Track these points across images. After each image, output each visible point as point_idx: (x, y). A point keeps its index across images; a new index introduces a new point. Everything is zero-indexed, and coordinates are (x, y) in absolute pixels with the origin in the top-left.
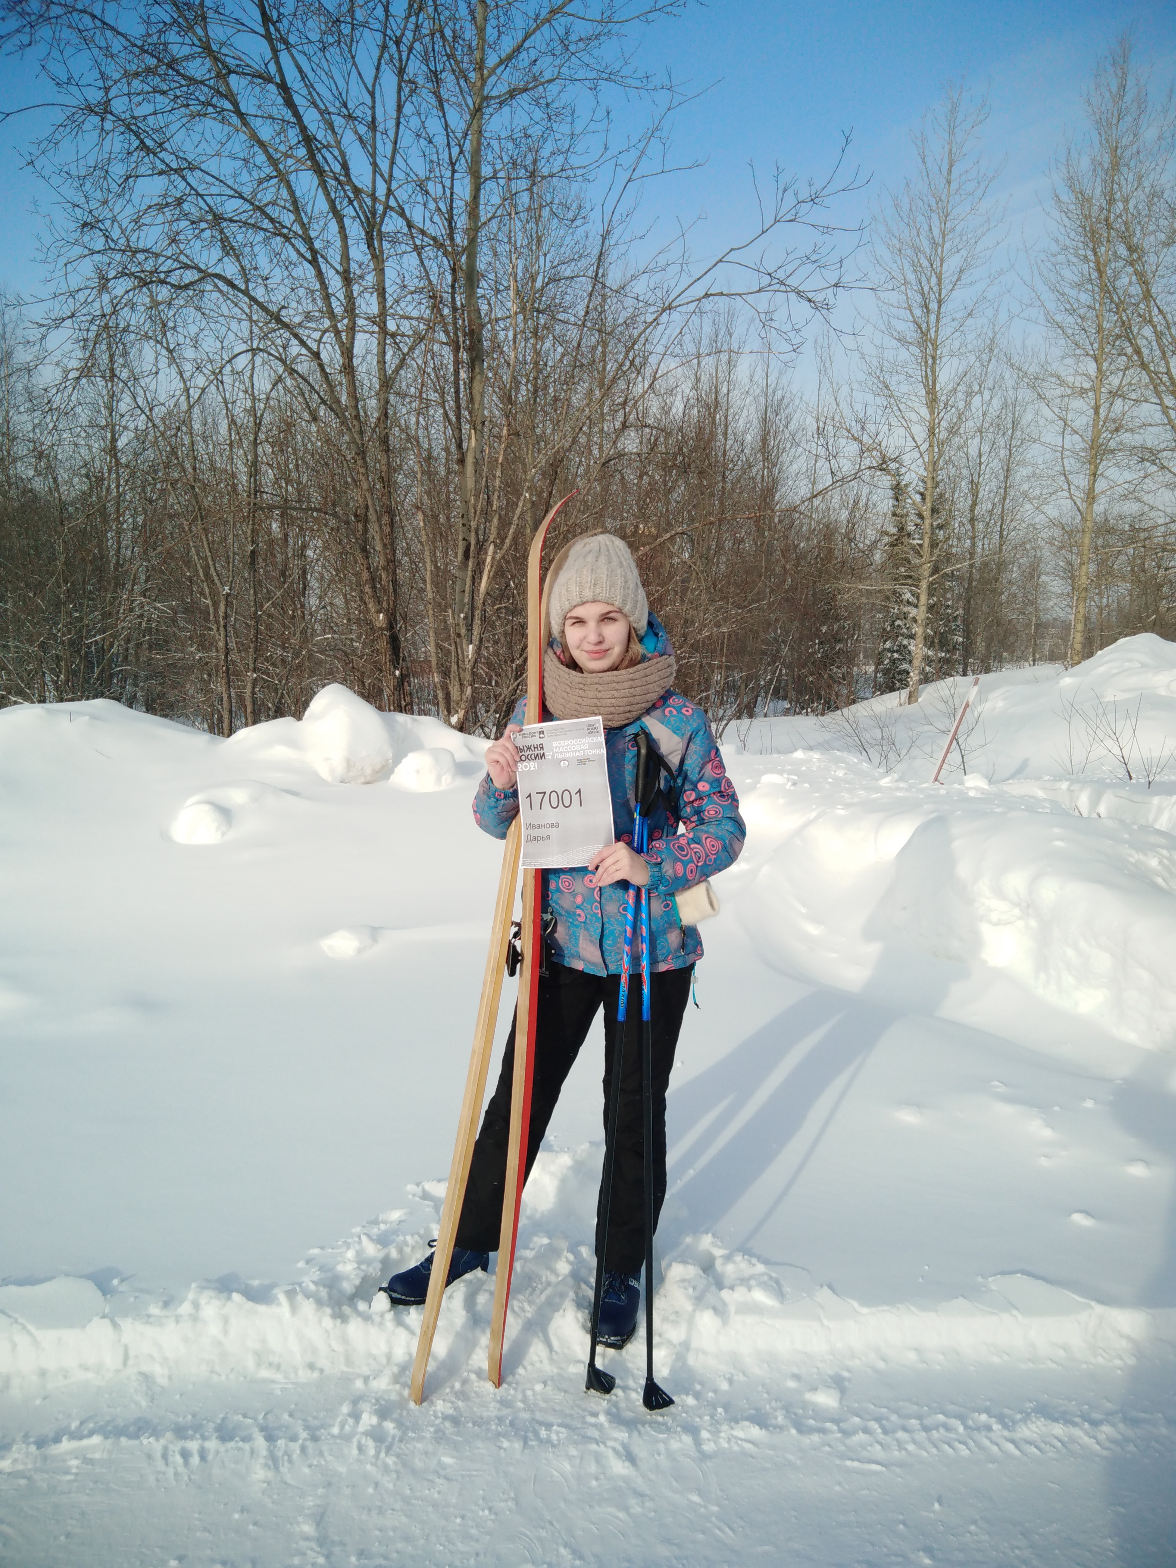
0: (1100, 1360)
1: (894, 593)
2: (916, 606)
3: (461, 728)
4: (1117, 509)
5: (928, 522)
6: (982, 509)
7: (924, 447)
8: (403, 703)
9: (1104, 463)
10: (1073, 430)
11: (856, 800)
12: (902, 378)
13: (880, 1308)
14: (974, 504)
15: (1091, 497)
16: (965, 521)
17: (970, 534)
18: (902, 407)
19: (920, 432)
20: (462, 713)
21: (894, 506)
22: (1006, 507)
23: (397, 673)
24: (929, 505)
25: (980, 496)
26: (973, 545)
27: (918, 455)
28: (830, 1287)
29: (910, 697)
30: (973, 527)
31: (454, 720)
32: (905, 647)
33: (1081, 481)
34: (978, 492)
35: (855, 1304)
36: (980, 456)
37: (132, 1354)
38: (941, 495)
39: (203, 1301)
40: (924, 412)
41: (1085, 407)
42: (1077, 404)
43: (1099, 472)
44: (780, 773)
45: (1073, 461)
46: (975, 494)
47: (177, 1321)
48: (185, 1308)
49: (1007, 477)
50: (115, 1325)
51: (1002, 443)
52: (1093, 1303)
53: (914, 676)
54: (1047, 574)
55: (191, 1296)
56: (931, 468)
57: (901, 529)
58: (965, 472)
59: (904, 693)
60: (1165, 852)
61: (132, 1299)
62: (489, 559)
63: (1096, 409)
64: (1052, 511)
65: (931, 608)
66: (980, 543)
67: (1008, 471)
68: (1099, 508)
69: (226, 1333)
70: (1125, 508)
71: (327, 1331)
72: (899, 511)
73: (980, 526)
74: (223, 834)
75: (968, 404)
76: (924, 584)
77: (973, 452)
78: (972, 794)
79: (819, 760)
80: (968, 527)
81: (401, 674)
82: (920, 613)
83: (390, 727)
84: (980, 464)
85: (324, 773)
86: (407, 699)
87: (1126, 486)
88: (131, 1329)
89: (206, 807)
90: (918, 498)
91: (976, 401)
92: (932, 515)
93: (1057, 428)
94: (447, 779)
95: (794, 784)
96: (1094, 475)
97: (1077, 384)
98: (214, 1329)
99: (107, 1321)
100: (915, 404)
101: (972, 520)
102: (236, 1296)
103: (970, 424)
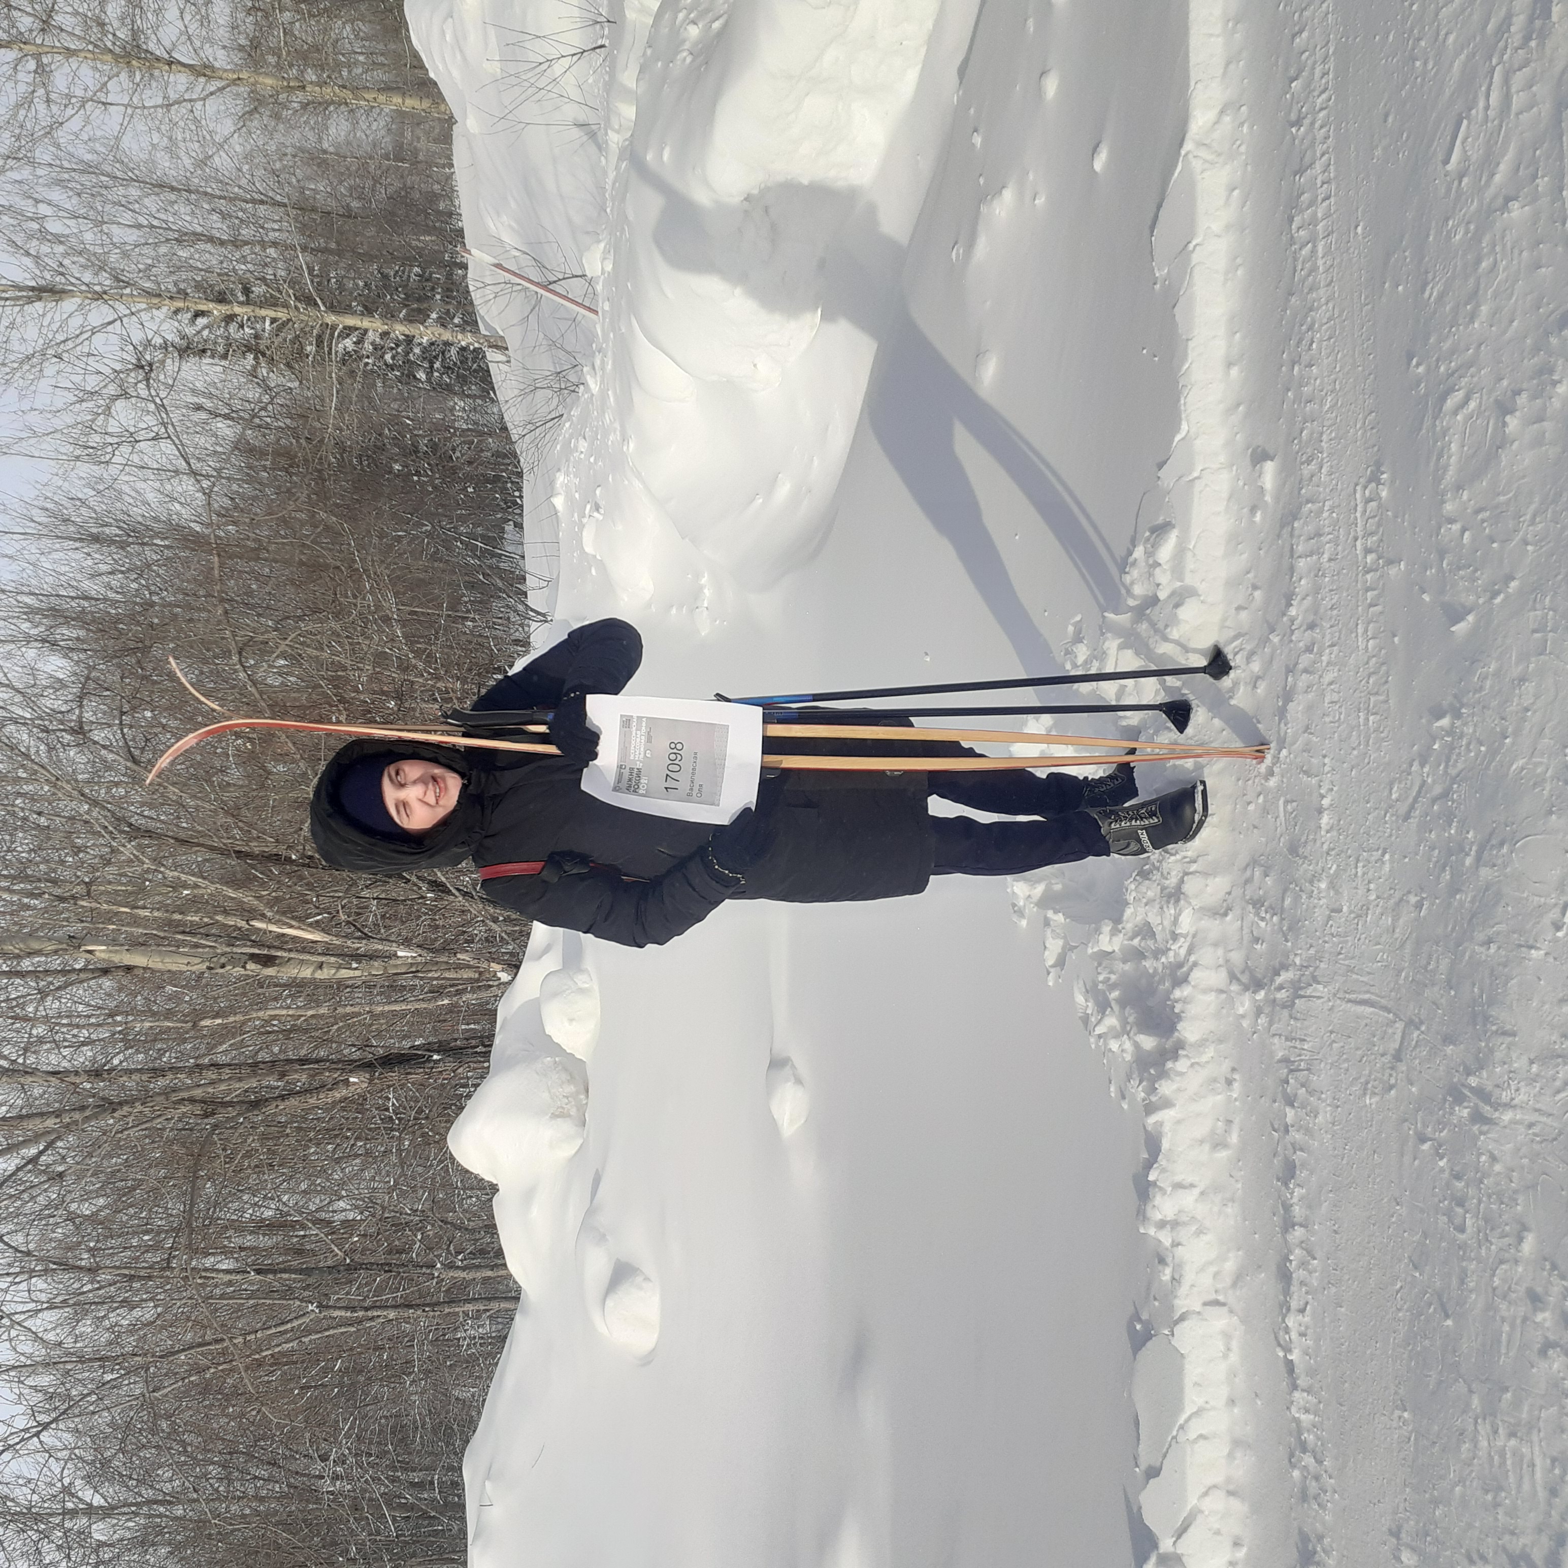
0: (1243, 149)
1: (344, 361)
2: (366, 331)
3: (515, 966)
4: (222, 33)
5: (237, 309)
6: (219, 227)
7: (122, 310)
8: (480, 1049)
9: (152, 46)
10: (100, 90)
11: (617, 425)
12: (14, 334)
13: (1182, 408)
14: (211, 239)
15: (204, 71)
16: (237, 255)
17: (257, 249)
18: (60, 337)
19: (99, 314)
20: (495, 966)
21: (213, 357)
22: (218, 193)
23: (436, 1057)
24: (211, 305)
25: (199, 229)
26: (274, 244)
27: (134, 318)
28: (1160, 466)
29: (496, 347)
30: (246, 243)
31: (504, 977)
32: (425, 350)
33: (180, 81)
34: (195, 234)
35: (1178, 438)
36: (139, 226)
37: (1213, 1296)
38: (198, 286)
39: (1158, 1216)
40: (69, 305)
41: (66, 69)
42: (60, 81)
43: (166, 56)
44: (582, 526)
45: (148, 93)
46: (198, 237)
47: (1179, 1244)
48: (1165, 1238)
49: (173, 189)
50: (1183, 1318)
51: (122, 191)
52: (1183, 152)
53: (466, 340)
54: (320, 139)
55: (1152, 1231)
56: (156, 301)
57: (249, 349)
58: (163, 250)
59: (492, 355)
60: (681, 16)
61: (1157, 1303)
62: (273, 928)
63: (70, 53)
64: (226, 127)
65: (368, 311)
66: (271, 234)
67: (161, 186)
68: (221, 59)
69: (1192, 1186)
70: (221, 21)
71: (1192, 1065)
72: (220, 349)
73: (246, 233)
74: (647, 1279)
75: (58, 239)
76: (331, 319)
77: (132, 236)
78: (609, 267)
79: (567, 474)
80: (246, 250)
81: (438, 1052)
82: (374, 326)
83: (510, 1063)
84: (153, 226)
85: (569, 1150)
86: (473, 1042)
87: (188, 17)
88: (1186, 1300)
89: (610, 1303)
90: (201, 321)
91: (54, 227)
92: (230, 302)
93: (98, 111)
94: (581, 980)
95: (597, 508)
96: (170, 64)
97: (30, 78)
98: (1188, 1200)
99: (1176, 1330)
100: (57, 318)
101: (237, 243)
102: (1151, 1178)
103: (88, 237)
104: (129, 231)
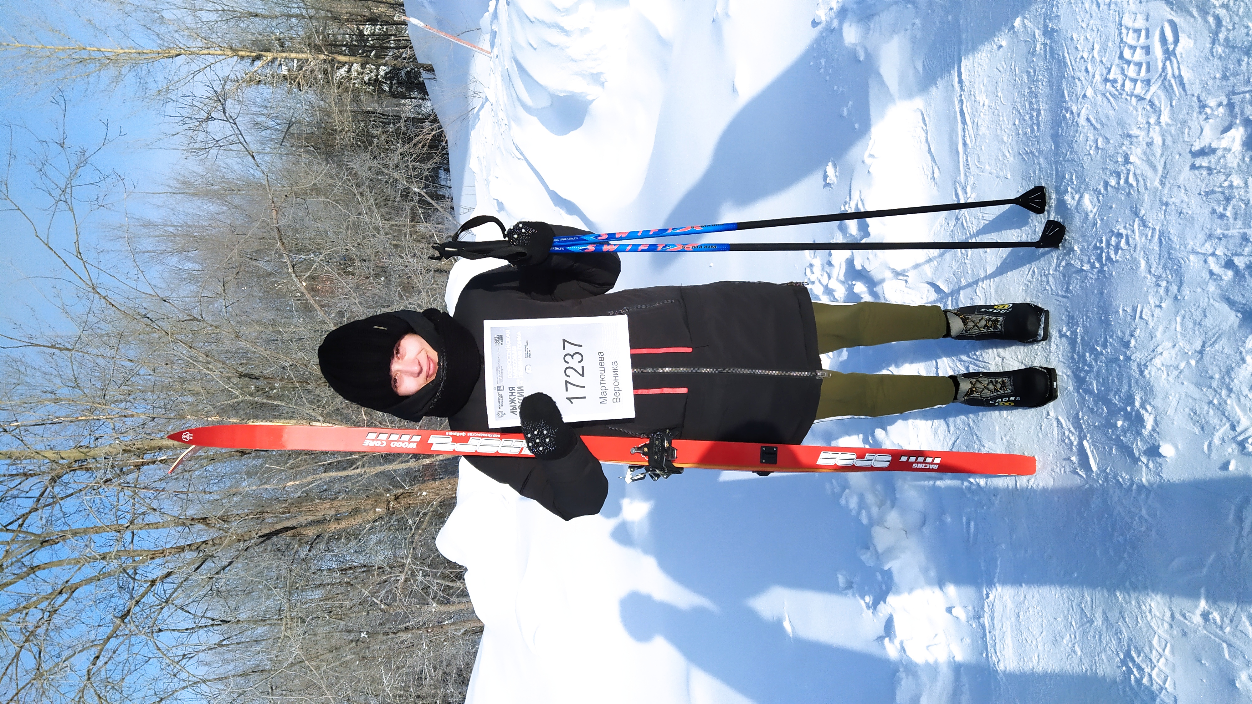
1: (340, 83)
5: (277, 55)
6: (263, 8)
14: (258, 15)
16: (274, 24)
17: (285, 19)
21: (265, 84)
25: (251, 10)
29: (428, 70)
30: (279, 16)
34: (249, 13)
38: (254, 43)
53: (411, 67)
65: (352, 52)
72: (269, 80)
92: (272, 51)
100: (173, 68)
104: (212, 14)
